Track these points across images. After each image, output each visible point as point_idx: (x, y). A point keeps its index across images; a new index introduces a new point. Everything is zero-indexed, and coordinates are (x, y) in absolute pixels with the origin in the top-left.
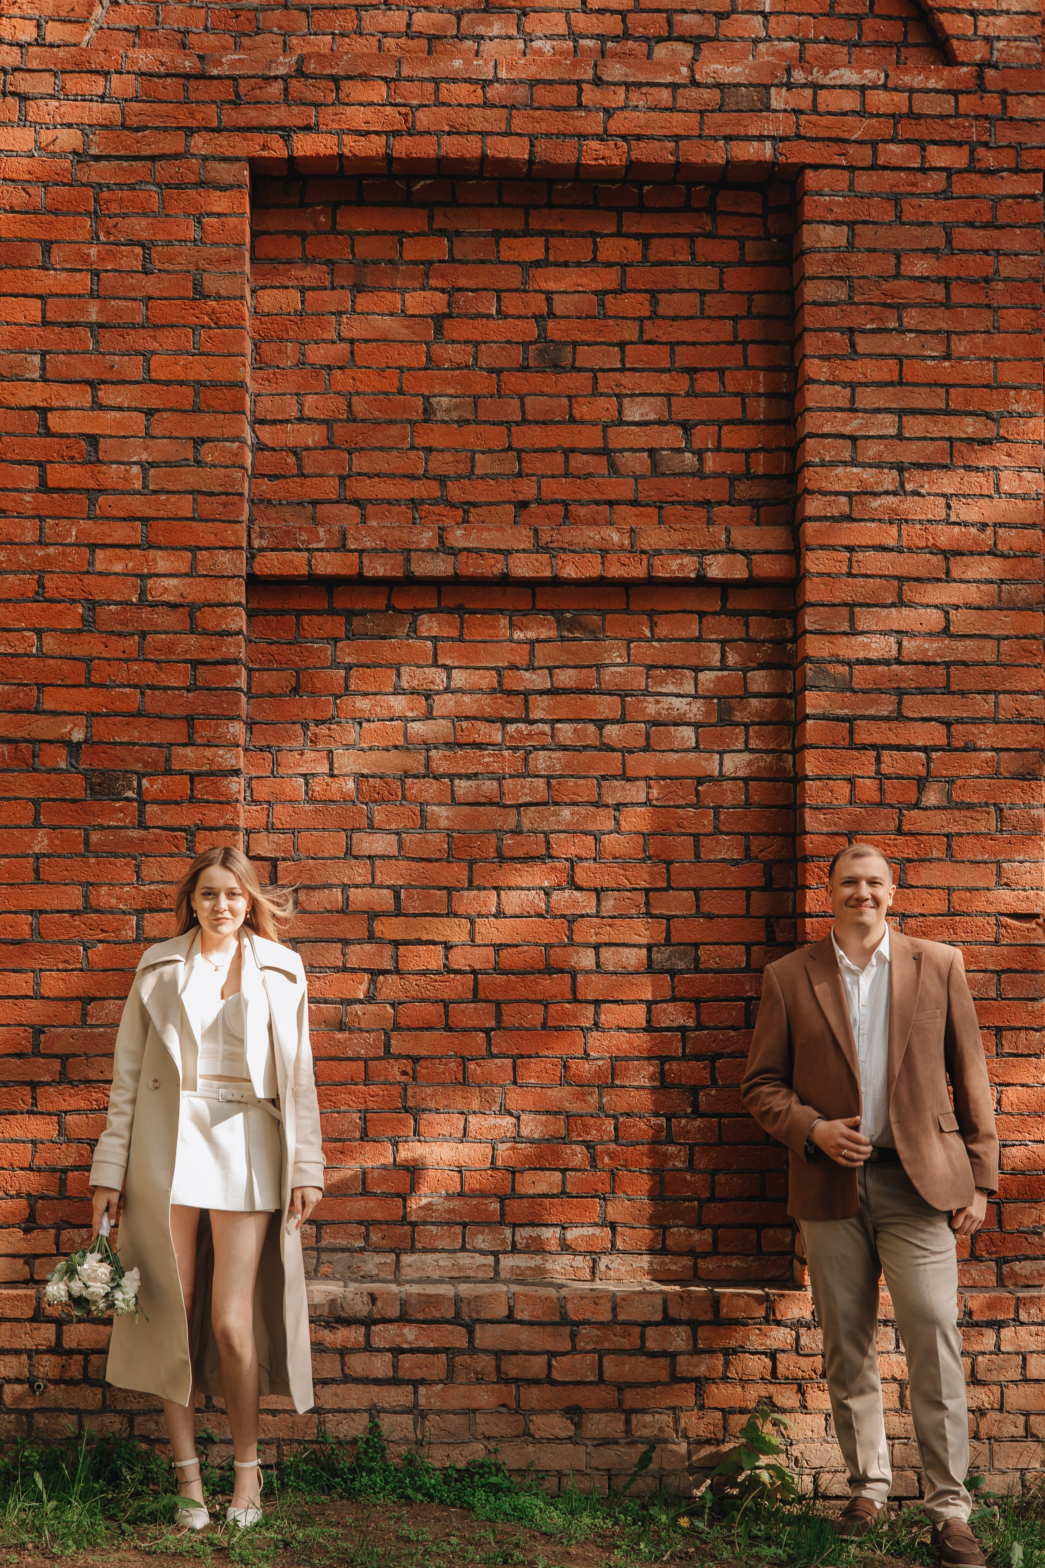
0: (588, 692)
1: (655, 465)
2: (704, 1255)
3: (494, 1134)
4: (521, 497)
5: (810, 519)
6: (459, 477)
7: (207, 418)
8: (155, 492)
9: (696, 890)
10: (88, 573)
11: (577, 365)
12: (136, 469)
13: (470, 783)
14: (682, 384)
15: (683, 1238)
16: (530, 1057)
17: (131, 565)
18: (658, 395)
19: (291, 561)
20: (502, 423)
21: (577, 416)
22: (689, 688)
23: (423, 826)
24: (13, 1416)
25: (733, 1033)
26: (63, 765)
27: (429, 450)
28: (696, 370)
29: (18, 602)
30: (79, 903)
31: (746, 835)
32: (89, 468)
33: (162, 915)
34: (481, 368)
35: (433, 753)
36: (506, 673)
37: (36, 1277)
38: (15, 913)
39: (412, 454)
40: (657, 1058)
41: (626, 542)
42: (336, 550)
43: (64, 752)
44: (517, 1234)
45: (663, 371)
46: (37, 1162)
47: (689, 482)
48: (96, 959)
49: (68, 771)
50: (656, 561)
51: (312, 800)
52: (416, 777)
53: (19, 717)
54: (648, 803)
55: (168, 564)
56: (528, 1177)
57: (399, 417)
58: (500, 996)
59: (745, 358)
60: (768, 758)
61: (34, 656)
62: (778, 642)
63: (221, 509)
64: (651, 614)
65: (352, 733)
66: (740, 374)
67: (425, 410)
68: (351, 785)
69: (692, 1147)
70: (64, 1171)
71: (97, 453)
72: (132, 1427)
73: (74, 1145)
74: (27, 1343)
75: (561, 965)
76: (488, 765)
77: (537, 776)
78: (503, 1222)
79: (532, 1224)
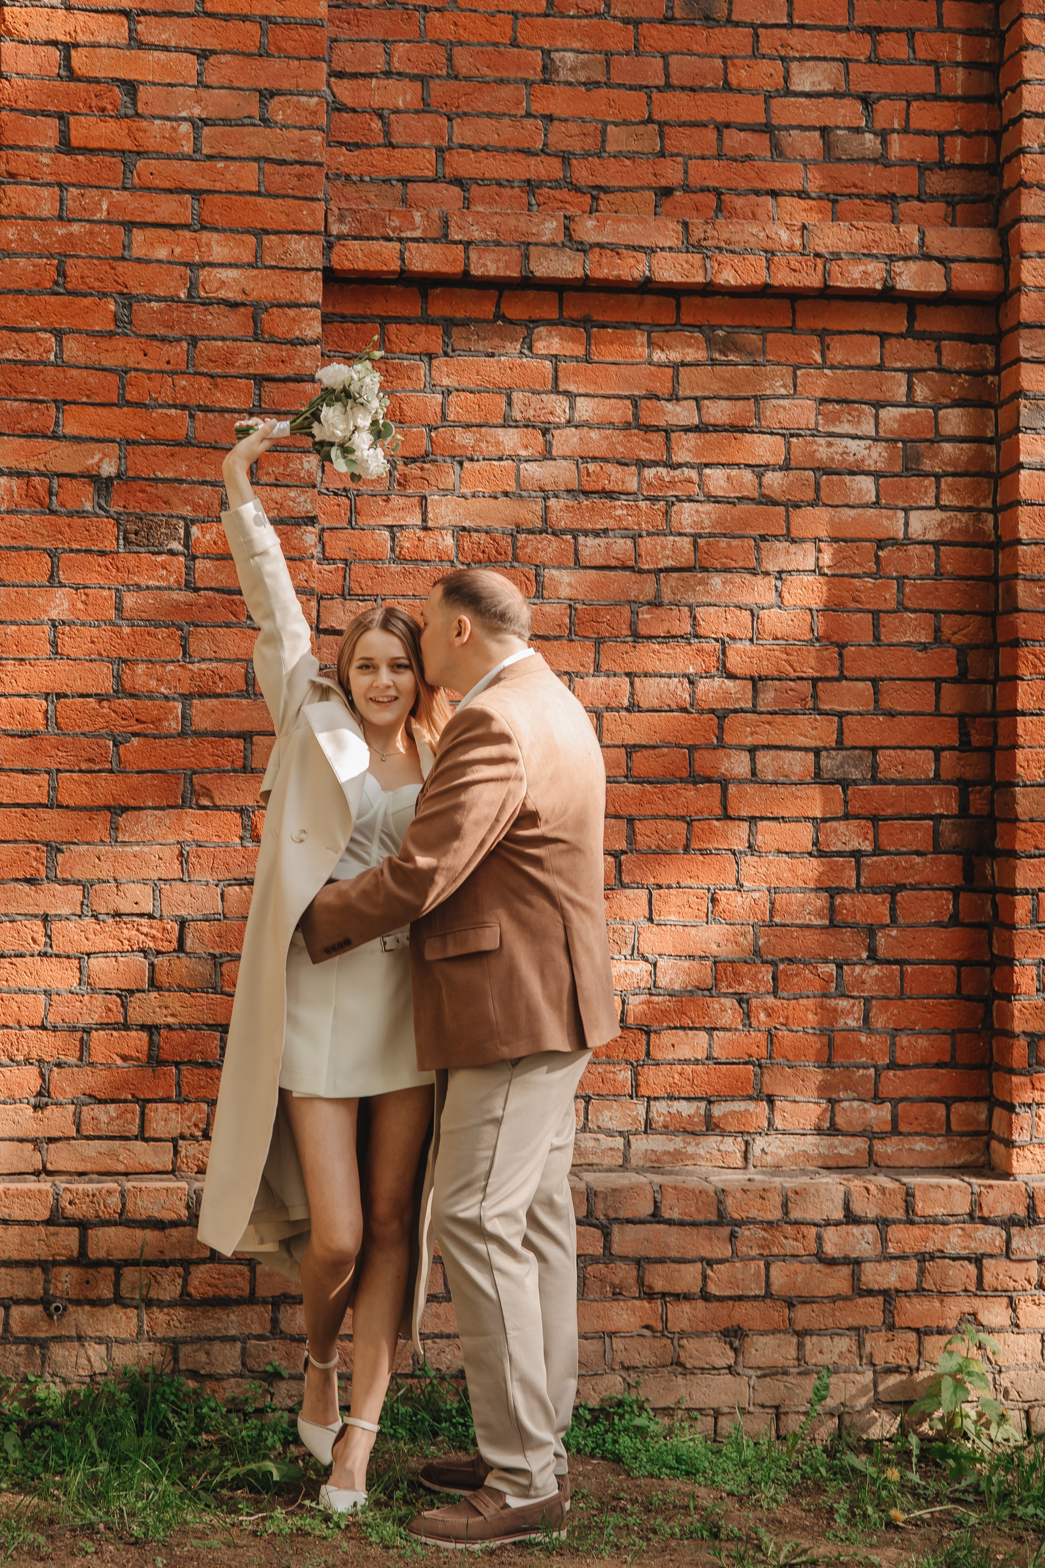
0: (744, 430)
1: (828, 147)
2: (882, 1136)
3: (624, 984)
4: (663, 183)
5: (1027, 219)
6: (587, 155)
7: (277, 65)
8: (210, 157)
9: (875, 681)
10: (123, 258)
11: (734, 18)
12: (185, 127)
13: (598, 541)
14: (862, 47)
15: (856, 1114)
16: (669, 887)
17: (178, 250)
18: (834, 59)
19: (379, 253)
20: (641, 88)
21: (734, 82)
22: (868, 428)
23: (539, 596)
24: (22, 1348)
25: (918, 859)
26: (88, 506)
27: (550, 118)
28: (879, 30)
29: (31, 293)
30: (108, 685)
31: (936, 613)
32: (125, 123)
33: (215, 702)
34: (615, 18)
35: (552, 502)
36: (643, 403)
37: (49, 1167)
38: (25, 696)
39: (528, 123)
40: (827, 890)
41: (798, 242)
42: (435, 241)
43: (90, 489)
44: (653, 1109)
45: (839, 29)
46: (51, 1018)
47: (871, 170)
48: (130, 757)
49: (97, 516)
50: (834, 268)
51: (399, 559)
52: (531, 532)
53: (33, 442)
54: (818, 570)
55: (226, 250)
56: (667, 1037)
57: (512, 75)
58: (634, 811)
59: (940, 17)
60: (964, 518)
61: (52, 364)
62: (977, 374)
63: (295, 182)
64: (822, 334)
65: (451, 476)
66: (933, 38)
67: (545, 68)
68: (449, 540)
69: (867, 1000)
70: (87, 1031)
71: (134, 103)
72: (176, 1360)
73: (100, 997)
74: (41, 1252)
75: (708, 773)
76: (620, 518)
77: (680, 534)
78: (635, 1093)
79: (671, 1098)
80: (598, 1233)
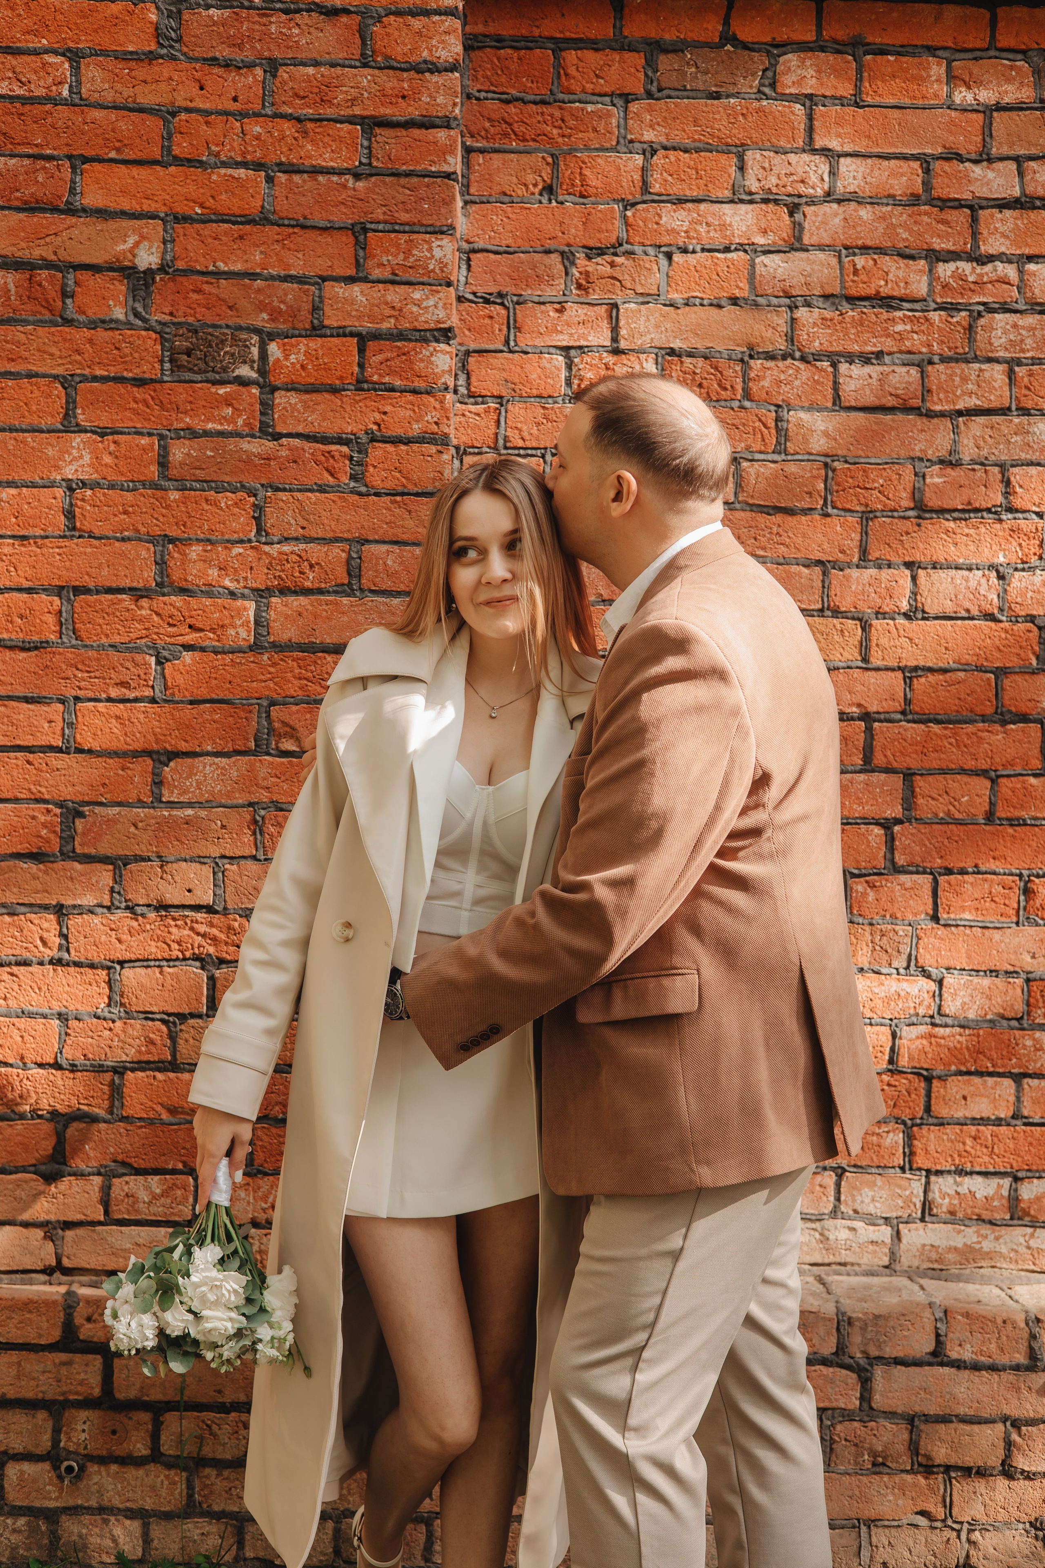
3: (896, 1009)
13: (868, 369)
16: (963, 872)
23: (781, 449)
24: (22, 1521)
26: (119, 313)
30: (148, 576)
33: (303, 600)
35: (802, 312)
36: (937, 166)
37: (66, 1262)
38: (29, 591)
43: (121, 288)
44: (935, 1187)
46: (68, 1053)
48: (180, 680)
49: (130, 326)
52: (769, 356)
53: (38, 218)
56: (955, 1087)
58: (913, 762)
61: (65, 103)
65: (654, 273)
70: (119, 1070)
72: (240, 1543)
73: (137, 1024)
74: (47, 1389)
75: (1023, 708)
76: (901, 337)
77: (990, 360)
78: (909, 1166)
79: (961, 1172)
80: (852, 1377)
